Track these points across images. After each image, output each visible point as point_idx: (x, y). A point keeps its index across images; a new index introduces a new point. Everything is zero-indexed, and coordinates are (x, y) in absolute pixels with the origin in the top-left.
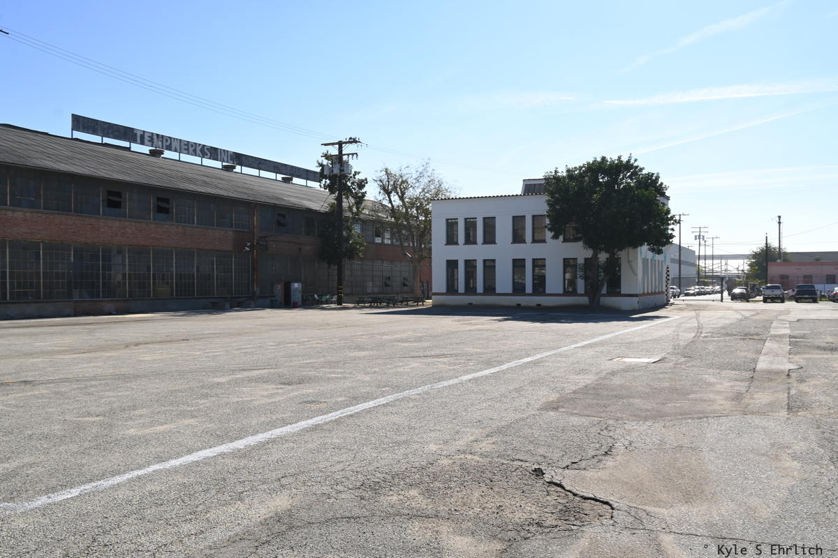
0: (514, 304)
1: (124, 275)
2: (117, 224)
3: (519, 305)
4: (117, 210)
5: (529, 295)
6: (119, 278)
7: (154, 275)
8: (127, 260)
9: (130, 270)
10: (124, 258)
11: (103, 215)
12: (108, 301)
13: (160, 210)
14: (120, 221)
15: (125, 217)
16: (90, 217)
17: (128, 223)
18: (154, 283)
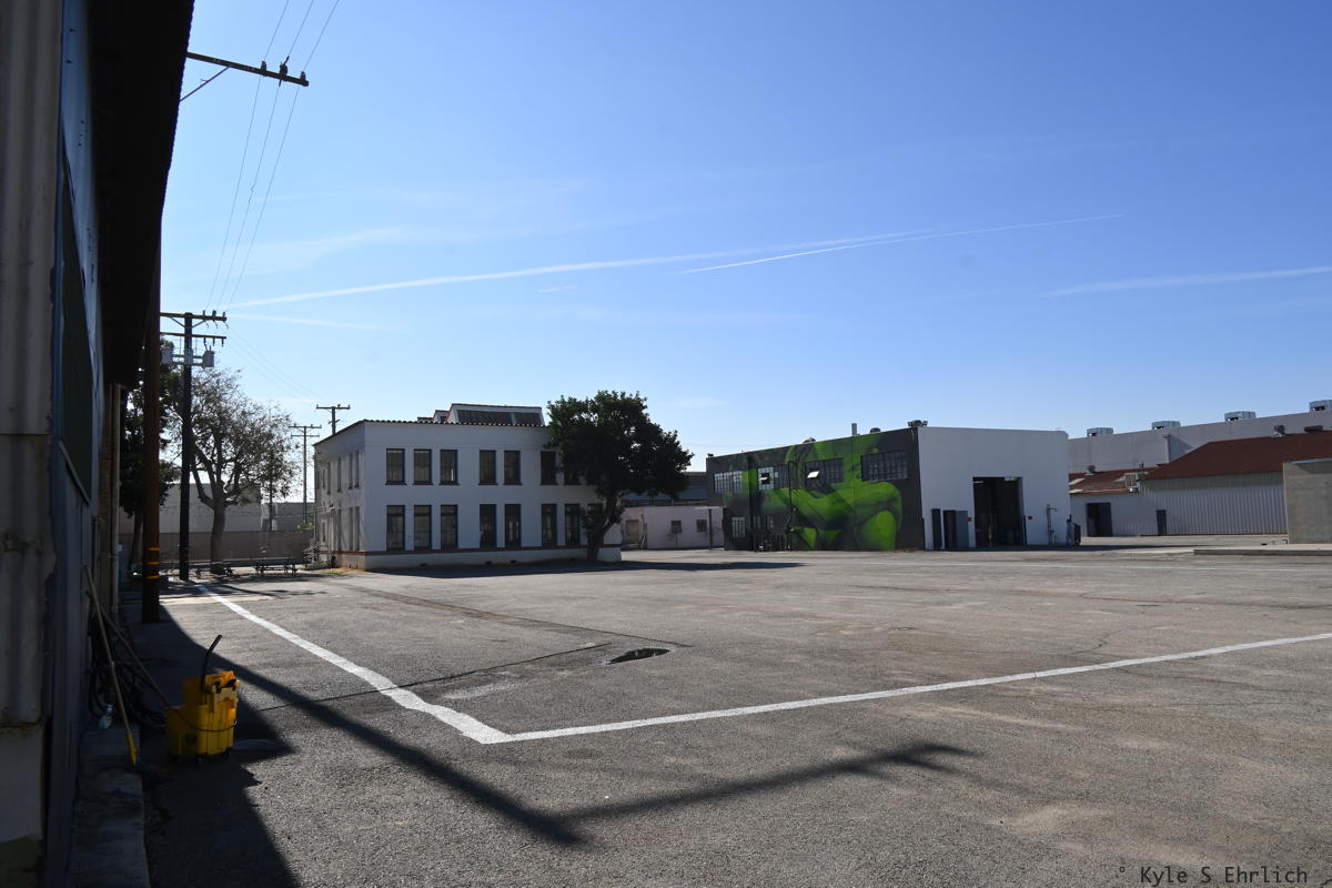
0: (483, 562)
3: (489, 563)
5: (500, 549)
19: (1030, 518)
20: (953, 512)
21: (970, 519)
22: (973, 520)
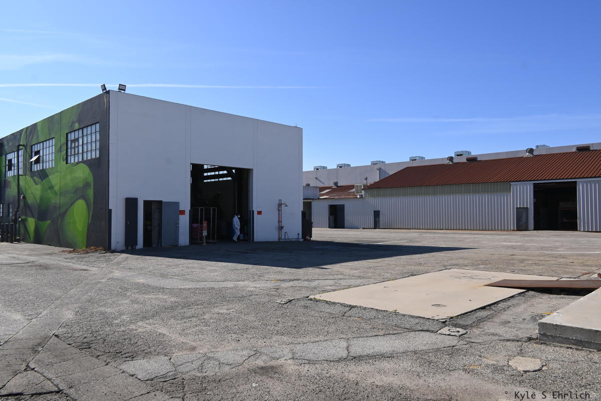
19: (259, 213)
20: (160, 203)
21: (183, 212)
22: (187, 213)
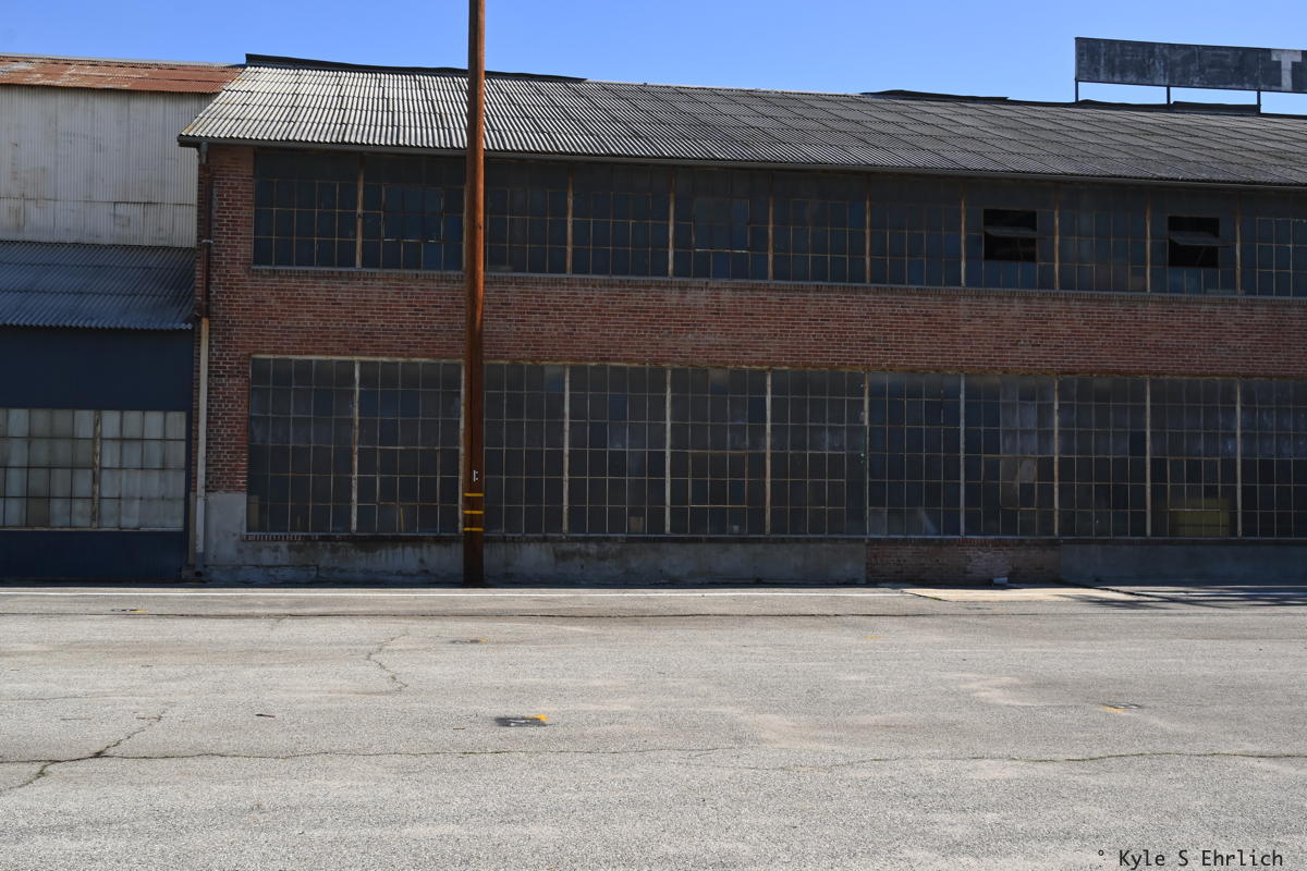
1: (1045, 467)
2: (1018, 308)
4: (1019, 268)
6: (1028, 473)
7: (1158, 465)
8: (1056, 419)
9: (1066, 449)
10: (1044, 412)
11: (969, 283)
12: (984, 544)
13: (1180, 257)
14: (1027, 298)
15: (1046, 283)
16: (921, 293)
17: (1057, 305)
18: (1158, 493)
